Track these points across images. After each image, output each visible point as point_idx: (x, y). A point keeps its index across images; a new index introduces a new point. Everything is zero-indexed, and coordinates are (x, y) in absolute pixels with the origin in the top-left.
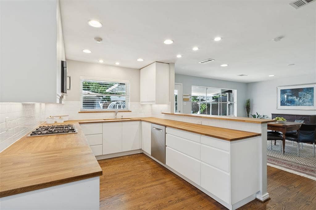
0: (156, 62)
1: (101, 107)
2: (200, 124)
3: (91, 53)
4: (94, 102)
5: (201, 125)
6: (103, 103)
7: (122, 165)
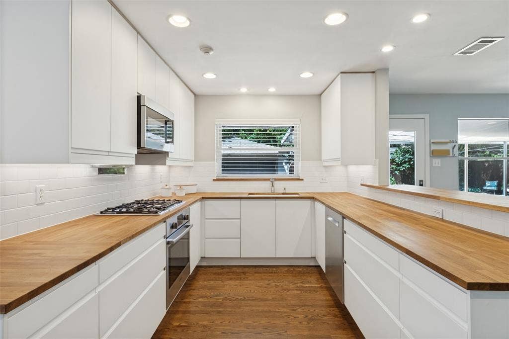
0: (342, 73)
1: (286, 170)
2: (441, 217)
3: (216, 78)
4: (275, 163)
5: (442, 220)
6: (290, 163)
7: (264, 284)
